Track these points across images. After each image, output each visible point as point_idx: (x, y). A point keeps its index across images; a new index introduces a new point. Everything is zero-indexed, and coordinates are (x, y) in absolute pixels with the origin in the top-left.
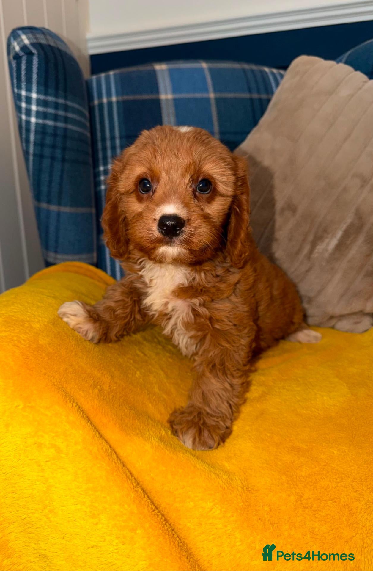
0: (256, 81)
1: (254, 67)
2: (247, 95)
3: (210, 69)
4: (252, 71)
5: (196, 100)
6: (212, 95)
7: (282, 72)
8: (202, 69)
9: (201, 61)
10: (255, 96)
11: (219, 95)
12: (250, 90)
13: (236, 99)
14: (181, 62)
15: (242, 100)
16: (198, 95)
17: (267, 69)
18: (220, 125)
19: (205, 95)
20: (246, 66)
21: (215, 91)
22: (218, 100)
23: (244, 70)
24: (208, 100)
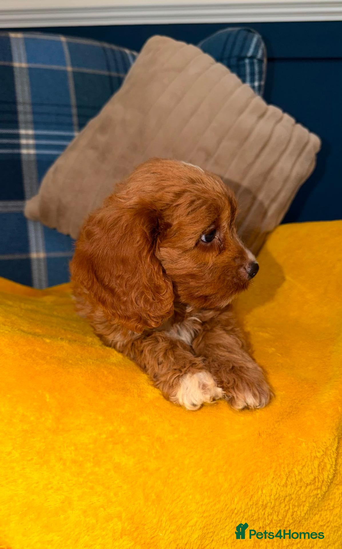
0: (115, 60)
1: (114, 47)
2: (105, 73)
3: (69, 44)
4: (113, 51)
5: (52, 71)
6: (69, 69)
7: (135, 53)
8: (60, 42)
9: (60, 36)
10: (114, 74)
11: (77, 69)
12: (109, 68)
13: (94, 75)
14: (39, 33)
15: (100, 76)
16: (55, 67)
17: (127, 51)
18: (78, 99)
19: (62, 68)
20: (106, 45)
21: (73, 65)
22: (75, 73)
23: (104, 49)
24: (65, 73)
